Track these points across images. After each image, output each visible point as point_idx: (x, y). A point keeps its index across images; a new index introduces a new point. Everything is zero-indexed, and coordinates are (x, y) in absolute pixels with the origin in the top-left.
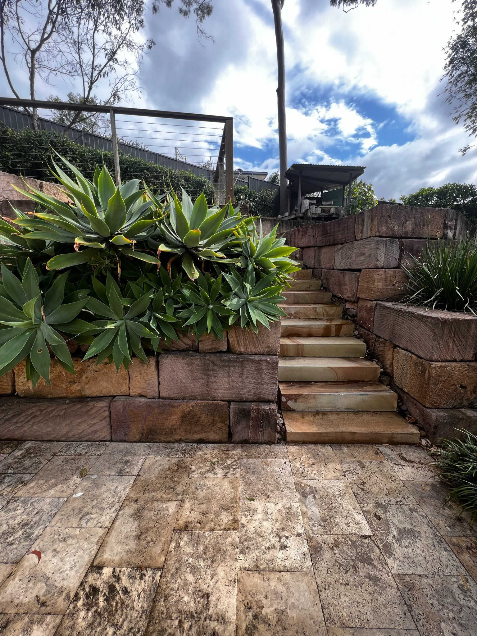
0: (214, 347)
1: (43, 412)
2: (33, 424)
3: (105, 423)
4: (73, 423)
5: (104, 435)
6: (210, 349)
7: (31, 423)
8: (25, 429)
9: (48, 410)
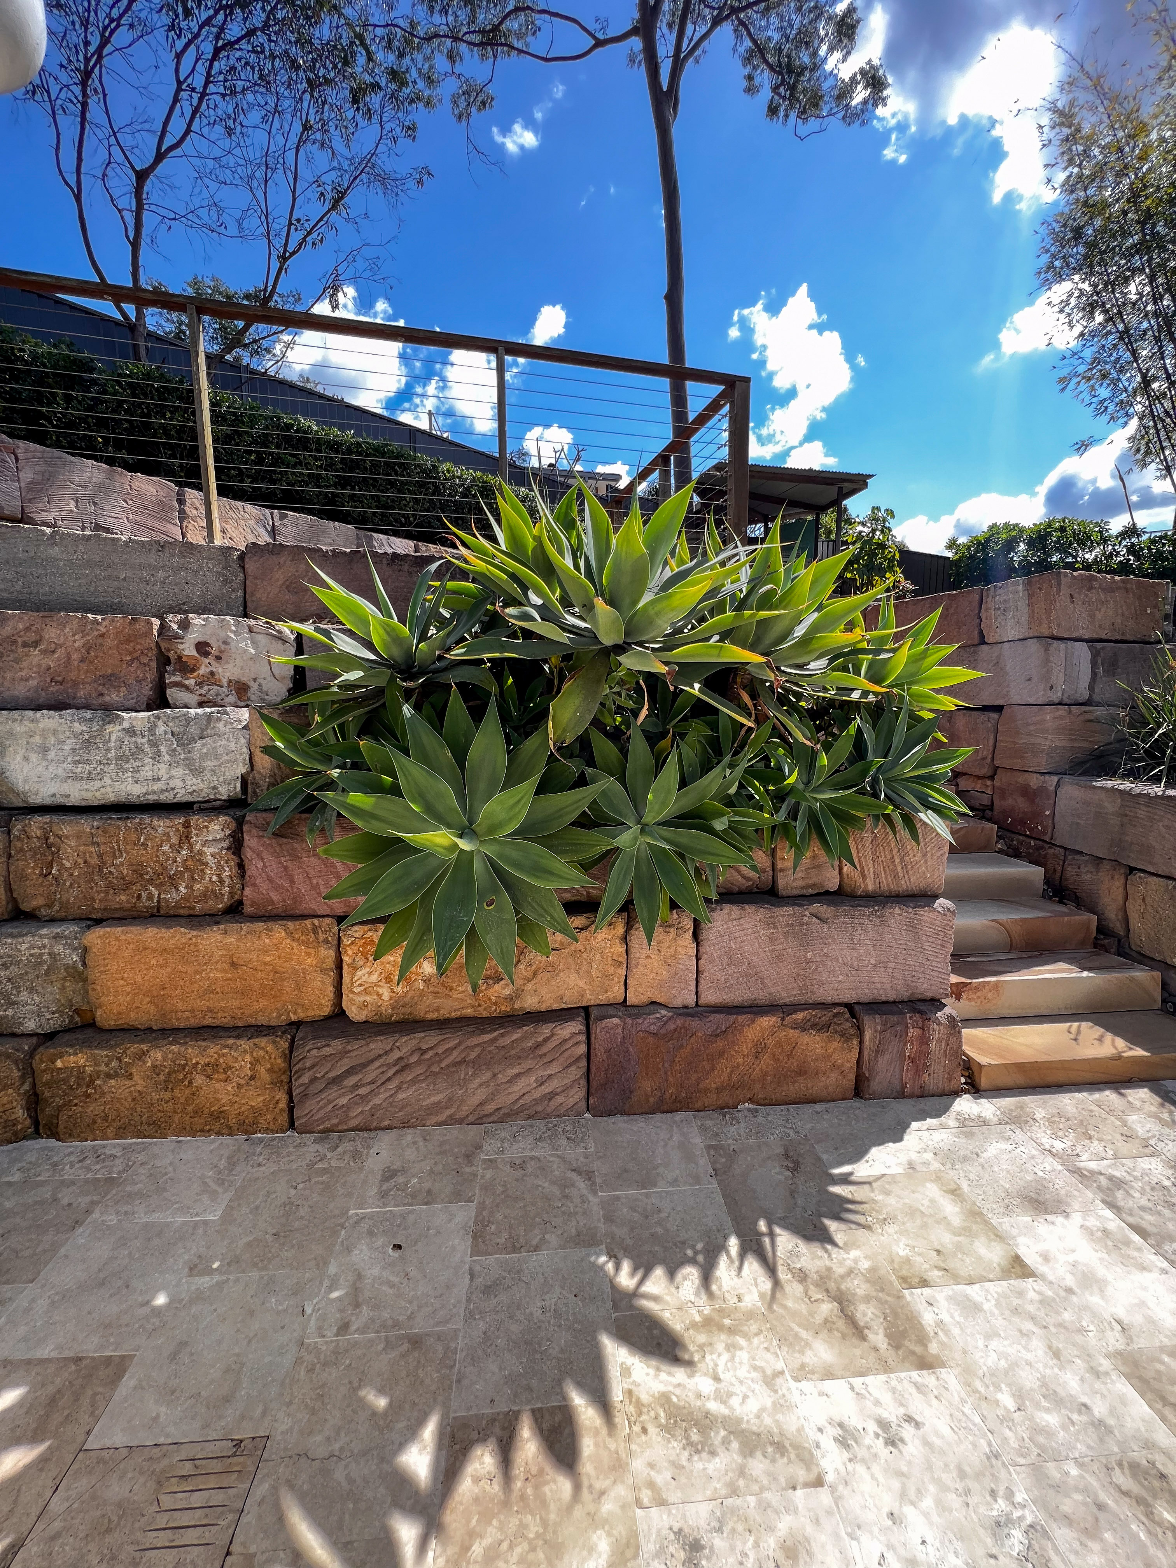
0: (811, 882)
1: (427, 1056)
2: (399, 1088)
3: (576, 1072)
4: (500, 1076)
5: (572, 1101)
6: (803, 888)
7: (392, 1085)
8: (377, 1101)
9: (440, 1050)
